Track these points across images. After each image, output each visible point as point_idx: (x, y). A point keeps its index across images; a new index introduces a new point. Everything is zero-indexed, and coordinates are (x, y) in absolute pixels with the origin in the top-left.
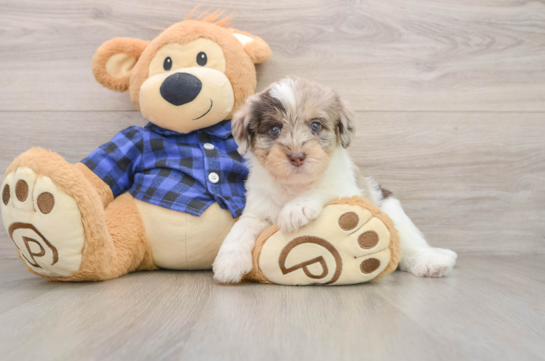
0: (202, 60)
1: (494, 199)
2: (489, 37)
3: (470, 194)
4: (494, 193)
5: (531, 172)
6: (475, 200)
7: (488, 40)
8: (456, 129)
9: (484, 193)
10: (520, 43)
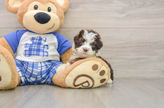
0: (49, 10)
1: (145, 58)
2: (143, 2)
3: (136, 57)
4: (145, 57)
5: (158, 49)
6: (138, 59)
7: (143, 3)
8: (131, 34)
9: (141, 57)
10: (154, 4)
